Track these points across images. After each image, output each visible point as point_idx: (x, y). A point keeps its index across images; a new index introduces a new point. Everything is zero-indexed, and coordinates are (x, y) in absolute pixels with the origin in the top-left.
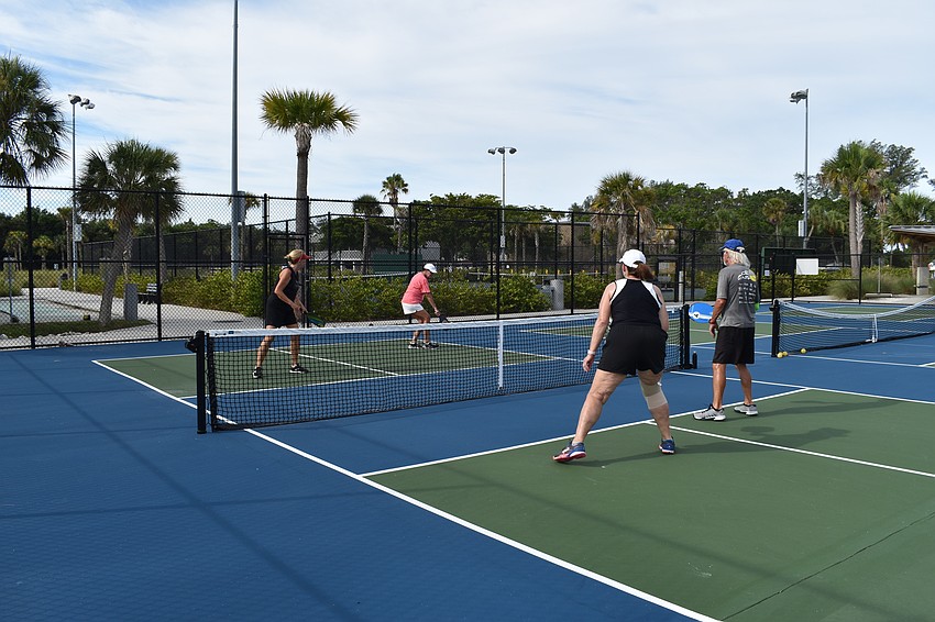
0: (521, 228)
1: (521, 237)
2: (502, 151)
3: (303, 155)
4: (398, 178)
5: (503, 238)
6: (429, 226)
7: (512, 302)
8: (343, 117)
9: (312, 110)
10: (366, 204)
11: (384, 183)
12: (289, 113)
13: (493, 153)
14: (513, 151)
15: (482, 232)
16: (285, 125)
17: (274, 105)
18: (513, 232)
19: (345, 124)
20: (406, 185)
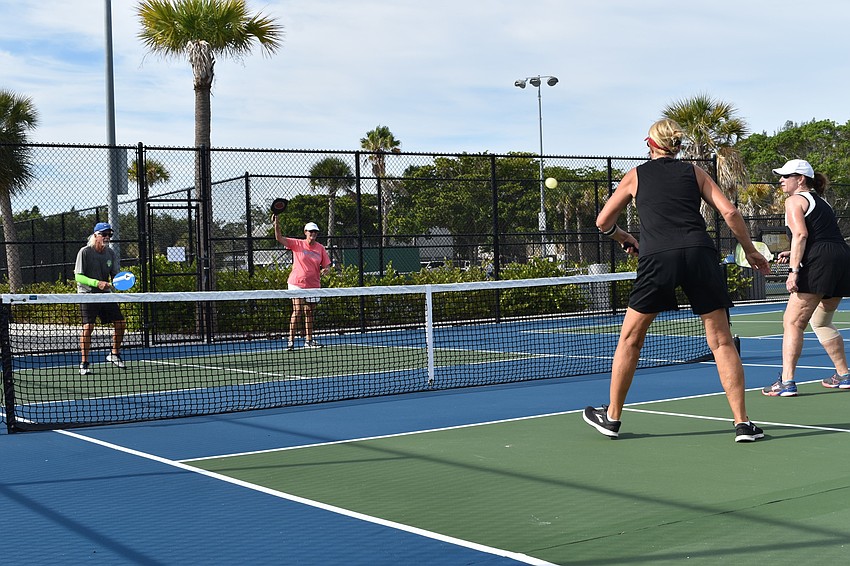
0: (573, 201)
1: (574, 215)
2: (536, 82)
3: (203, 87)
4: (384, 133)
5: (542, 216)
6: (431, 204)
7: (528, 299)
8: (260, 30)
9: (213, 22)
10: (330, 172)
11: (364, 141)
12: (179, 26)
13: (523, 86)
14: (553, 82)
15: (514, 210)
16: (176, 45)
17: (157, 16)
18: (562, 207)
19: (263, 41)
20: (397, 143)
